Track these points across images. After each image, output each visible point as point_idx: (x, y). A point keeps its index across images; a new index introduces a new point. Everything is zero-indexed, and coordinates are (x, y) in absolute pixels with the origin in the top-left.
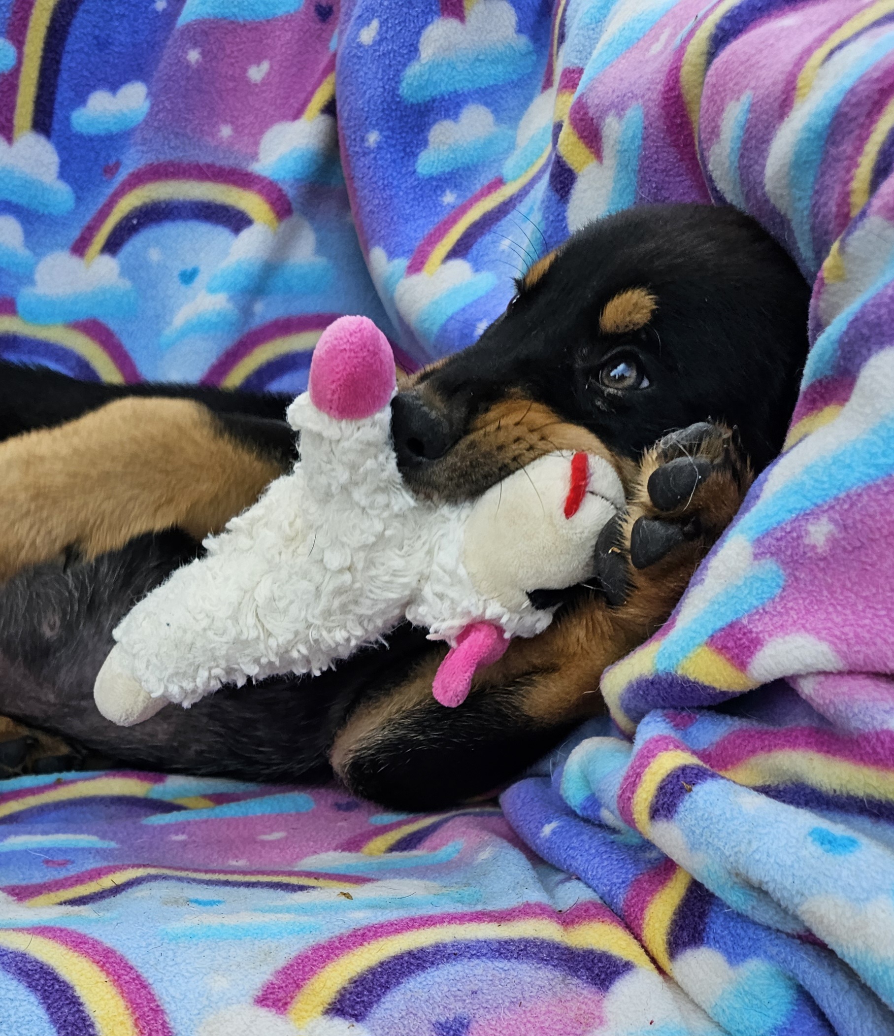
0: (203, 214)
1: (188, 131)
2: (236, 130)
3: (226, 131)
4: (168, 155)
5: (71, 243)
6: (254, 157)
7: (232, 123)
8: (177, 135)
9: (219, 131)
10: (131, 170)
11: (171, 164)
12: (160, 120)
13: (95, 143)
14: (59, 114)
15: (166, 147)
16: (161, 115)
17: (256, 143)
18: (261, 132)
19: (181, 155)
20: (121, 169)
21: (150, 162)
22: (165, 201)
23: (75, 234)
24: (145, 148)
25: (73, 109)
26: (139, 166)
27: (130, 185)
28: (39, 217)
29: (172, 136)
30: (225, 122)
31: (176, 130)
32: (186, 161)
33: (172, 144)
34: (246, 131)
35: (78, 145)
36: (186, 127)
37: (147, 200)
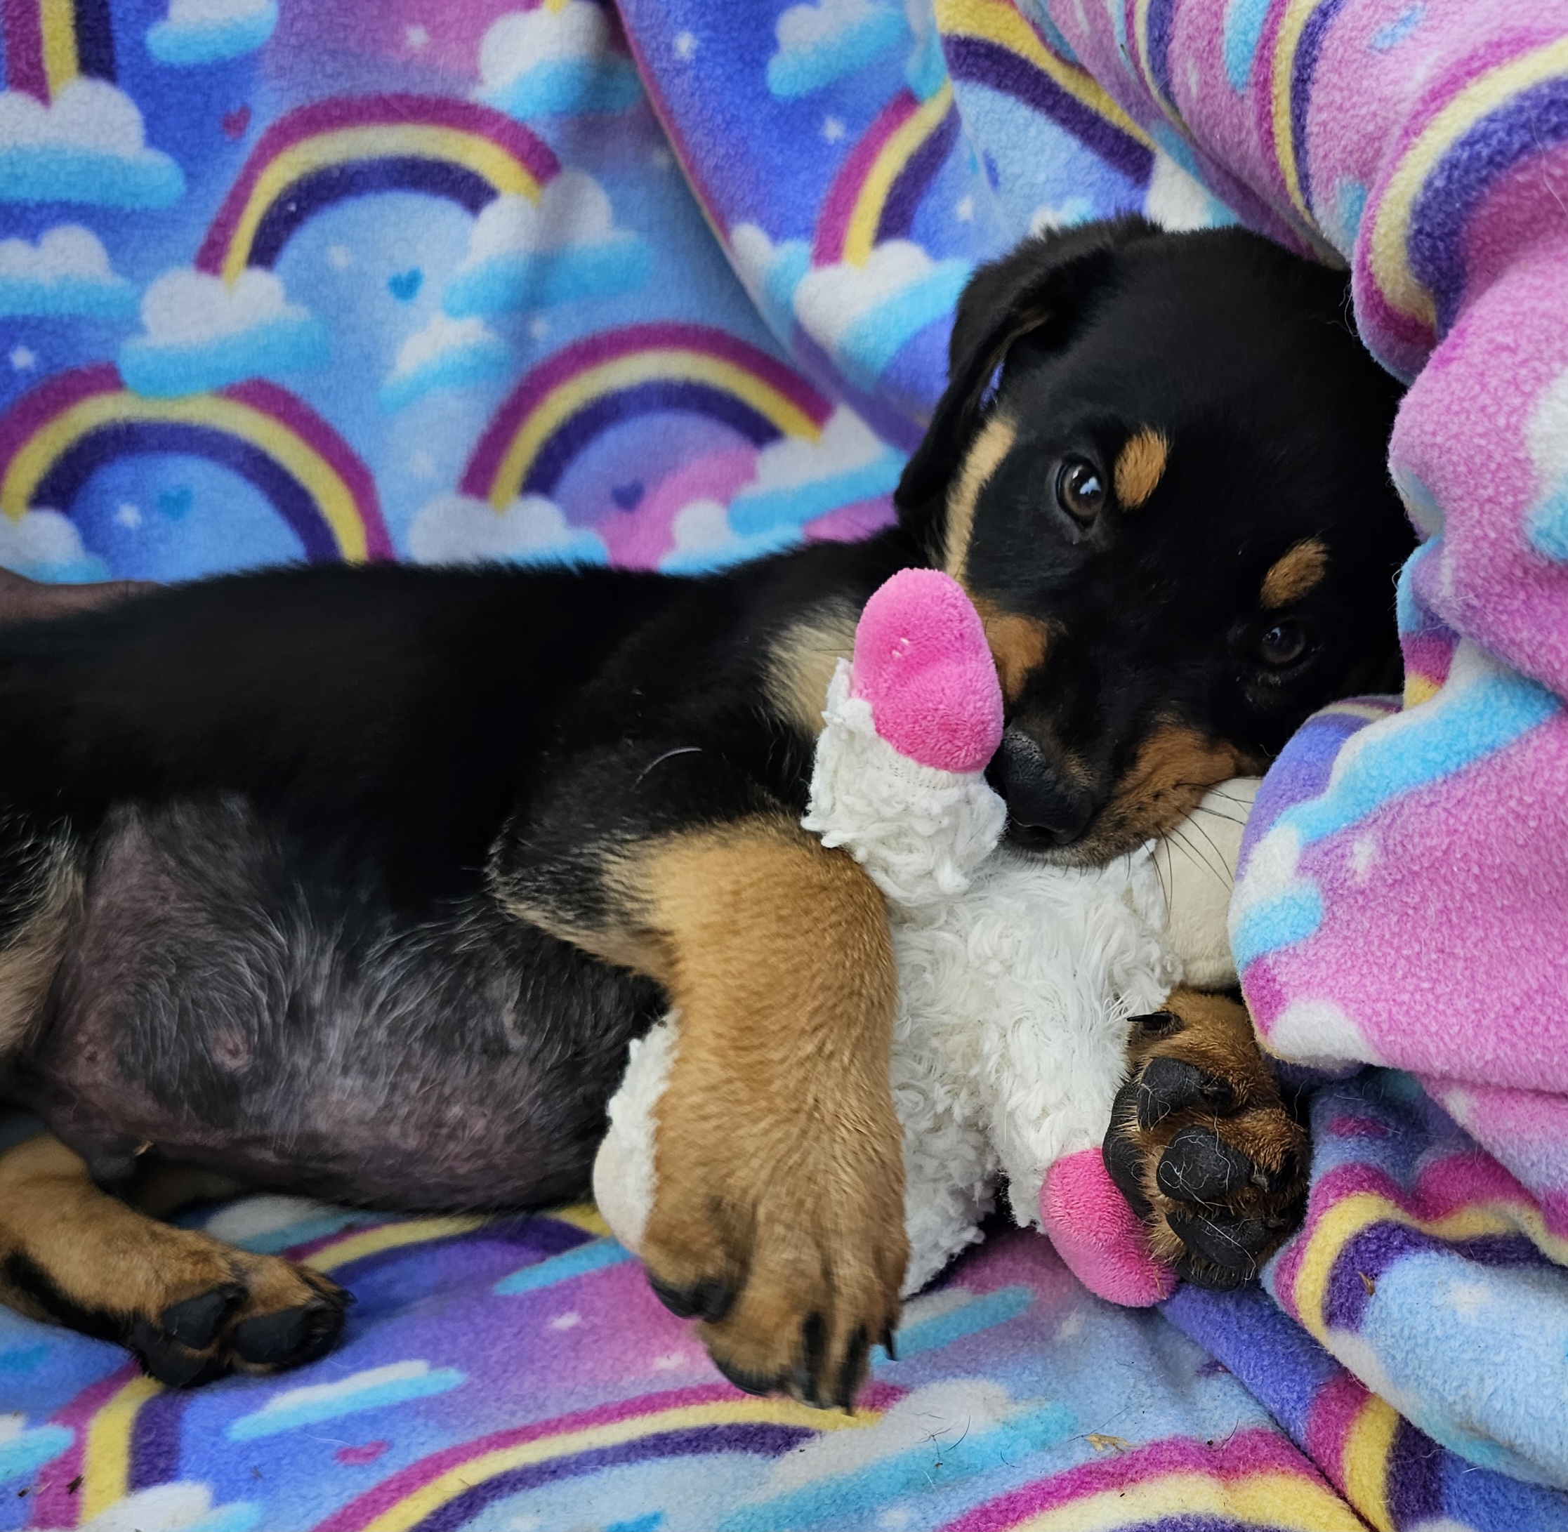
0: (406, 178)
1: (352, 44)
2: (433, 32)
3: (417, 37)
4: (324, 90)
5: (194, 251)
6: (474, 76)
7: (425, 23)
8: (333, 54)
9: (405, 37)
10: (268, 122)
11: (335, 102)
12: (298, 34)
13: (198, 78)
14: (122, 38)
15: (319, 77)
16: (299, 25)
17: (473, 54)
18: (477, 34)
19: (348, 85)
20: (252, 121)
21: (298, 104)
22: (337, 166)
23: (197, 236)
24: (284, 83)
25: (146, 26)
26: (282, 114)
27: (271, 147)
28: (128, 216)
29: (326, 58)
30: (412, 21)
31: (330, 46)
32: (358, 94)
33: (329, 70)
34: (452, 34)
35: (168, 85)
36: (345, 39)
37: (307, 169)
